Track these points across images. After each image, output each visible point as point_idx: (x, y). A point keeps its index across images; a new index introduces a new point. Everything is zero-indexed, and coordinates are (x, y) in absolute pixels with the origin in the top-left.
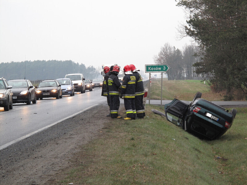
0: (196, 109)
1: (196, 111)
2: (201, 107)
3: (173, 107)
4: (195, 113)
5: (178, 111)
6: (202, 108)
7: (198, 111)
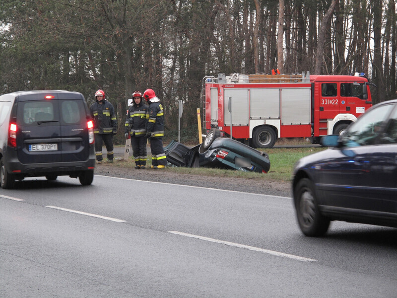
0: (220, 153)
1: (221, 157)
2: (228, 151)
3: (173, 153)
4: (220, 160)
5: (180, 157)
6: (231, 152)
7: (225, 156)
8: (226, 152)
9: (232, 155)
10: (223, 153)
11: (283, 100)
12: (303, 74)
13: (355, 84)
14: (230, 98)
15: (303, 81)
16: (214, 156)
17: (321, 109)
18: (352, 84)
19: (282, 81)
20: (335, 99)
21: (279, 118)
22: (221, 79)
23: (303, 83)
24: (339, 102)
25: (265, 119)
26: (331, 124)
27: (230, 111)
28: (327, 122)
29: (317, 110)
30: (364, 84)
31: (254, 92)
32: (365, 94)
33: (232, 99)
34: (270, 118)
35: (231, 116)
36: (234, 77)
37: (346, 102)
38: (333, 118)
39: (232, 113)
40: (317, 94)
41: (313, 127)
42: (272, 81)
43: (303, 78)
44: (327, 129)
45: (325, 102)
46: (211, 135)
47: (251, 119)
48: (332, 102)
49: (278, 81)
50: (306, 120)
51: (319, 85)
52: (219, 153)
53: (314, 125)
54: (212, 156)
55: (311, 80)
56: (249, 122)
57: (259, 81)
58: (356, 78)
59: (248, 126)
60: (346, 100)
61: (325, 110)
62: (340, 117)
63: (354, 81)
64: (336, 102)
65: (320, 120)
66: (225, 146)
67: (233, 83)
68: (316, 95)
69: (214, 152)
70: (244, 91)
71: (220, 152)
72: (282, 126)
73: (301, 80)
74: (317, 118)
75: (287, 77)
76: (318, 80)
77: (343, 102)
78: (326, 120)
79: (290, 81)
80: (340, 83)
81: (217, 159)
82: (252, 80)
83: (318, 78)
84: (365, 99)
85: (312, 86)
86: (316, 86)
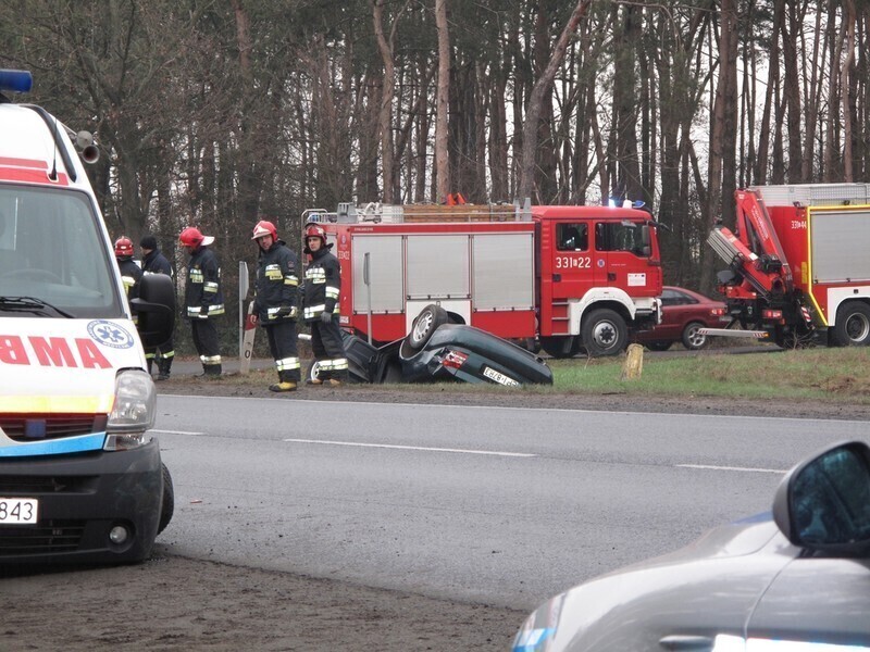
2: (467, 351)
4: (452, 370)
5: (358, 368)
6: (473, 354)
7: (460, 362)
8: (464, 354)
9: (476, 360)
10: (456, 356)
11: (476, 259)
12: (516, 204)
13: (625, 223)
14: (367, 255)
15: (517, 218)
16: (438, 363)
17: (556, 278)
18: (620, 223)
19: (473, 218)
20: (584, 256)
21: (469, 297)
22: (343, 214)
23: (517, 221)
24: (593, 263)
25: (438, 300)
26: (576, 310)
27: (367, 282)
28: (567, 306)
29: (546, 281)
30: (645, 223)
31: (417, 242)
32: (647, 245)
33: (371, 256)
34: (449, 298)
35: (369, 293)
36: (369, 210)
37: (607, 264)
38: (579, 297)
39: (371, 286)
40: (545, 245)
41: (538, 316)
42: (453, 218)
43: (518, 212)
44: (567, 321)
45: (563, 263)
46: (427, 318)
47: (409, 299)
48: (579, 262)
49: (465, 218)
50: (524, 301)
51: (550, 226)
52: (448, 357)
53: (540, 312)
54: (434, 363)
55: (534, 217)
56: (404, 306)
57: (427, 218)
58: (627, 211)
59: (403, 315)
60: (607, 259)
61: (563, 281)
62: (595, 294)
63: (624, 219)
64: (585, 262)
65: (554, 300)
66: (459, 341)
67: (372, 223)
68: (544, 248)
69: (438, 354)
70: (394, 241)
71: (451, 354)
72: (475, 314)
73: (514, 216)
74: (546, 296)
75: (484, 210)
76: (548, 216)
77: (601, 263)
78: (565, 300)
79: (490, 218)
80: (595, 222)
81: (443, 369)
82: (412, 217)
83: (548, 212)
84: (648, 256)
85: (537, 230)
86: (544, 229)
